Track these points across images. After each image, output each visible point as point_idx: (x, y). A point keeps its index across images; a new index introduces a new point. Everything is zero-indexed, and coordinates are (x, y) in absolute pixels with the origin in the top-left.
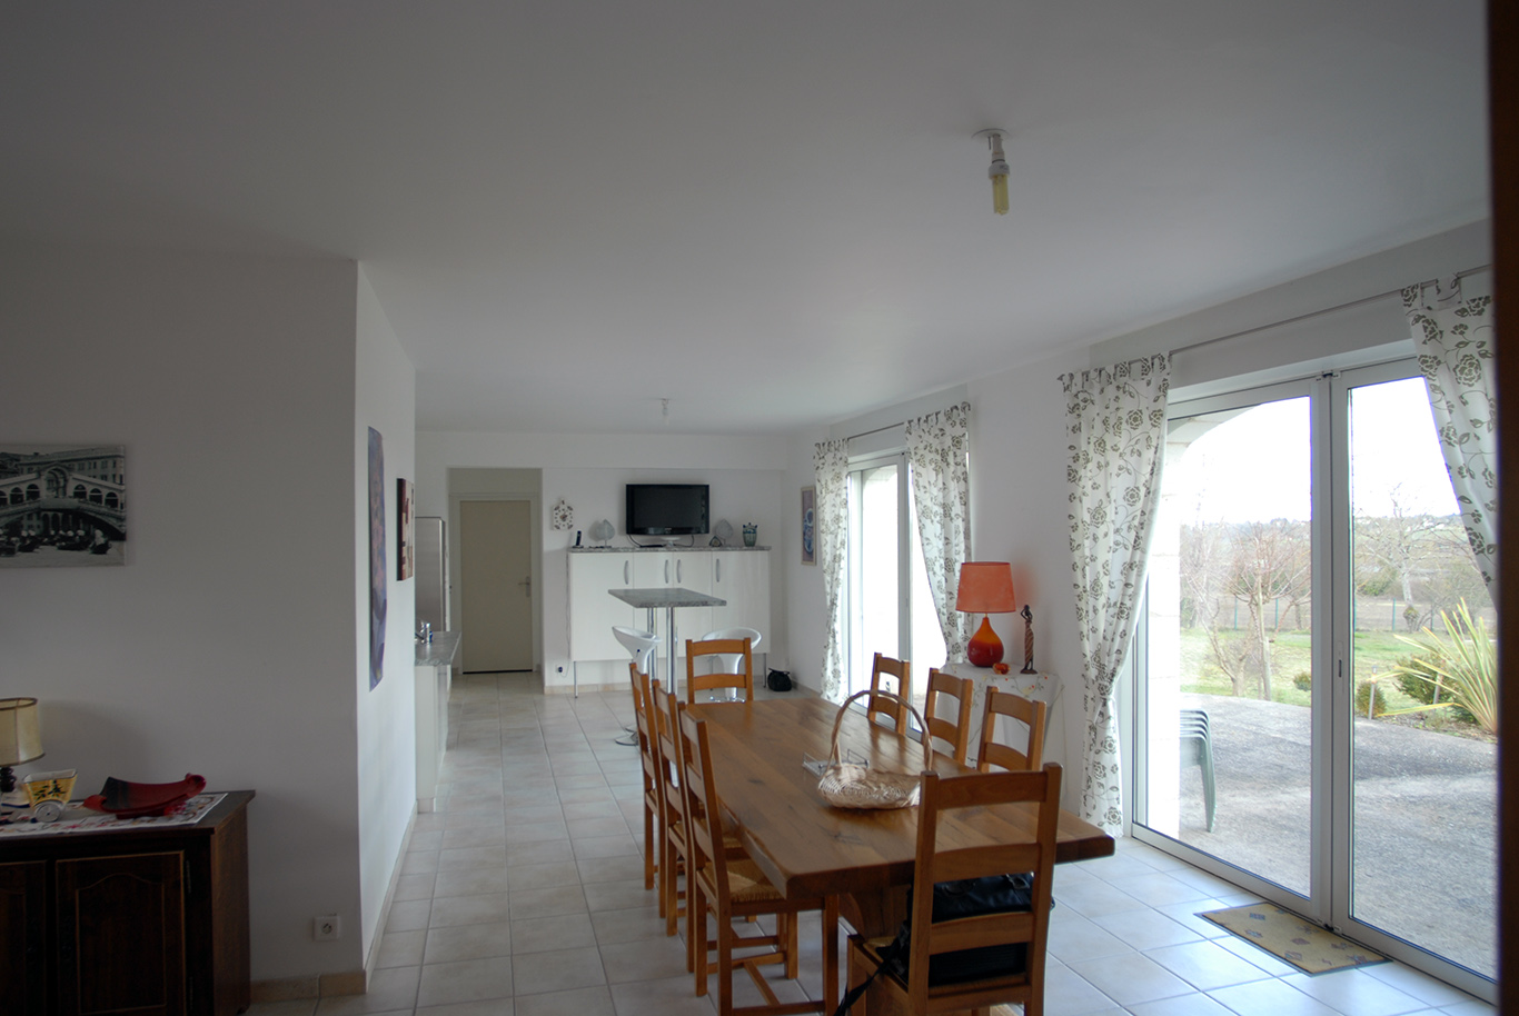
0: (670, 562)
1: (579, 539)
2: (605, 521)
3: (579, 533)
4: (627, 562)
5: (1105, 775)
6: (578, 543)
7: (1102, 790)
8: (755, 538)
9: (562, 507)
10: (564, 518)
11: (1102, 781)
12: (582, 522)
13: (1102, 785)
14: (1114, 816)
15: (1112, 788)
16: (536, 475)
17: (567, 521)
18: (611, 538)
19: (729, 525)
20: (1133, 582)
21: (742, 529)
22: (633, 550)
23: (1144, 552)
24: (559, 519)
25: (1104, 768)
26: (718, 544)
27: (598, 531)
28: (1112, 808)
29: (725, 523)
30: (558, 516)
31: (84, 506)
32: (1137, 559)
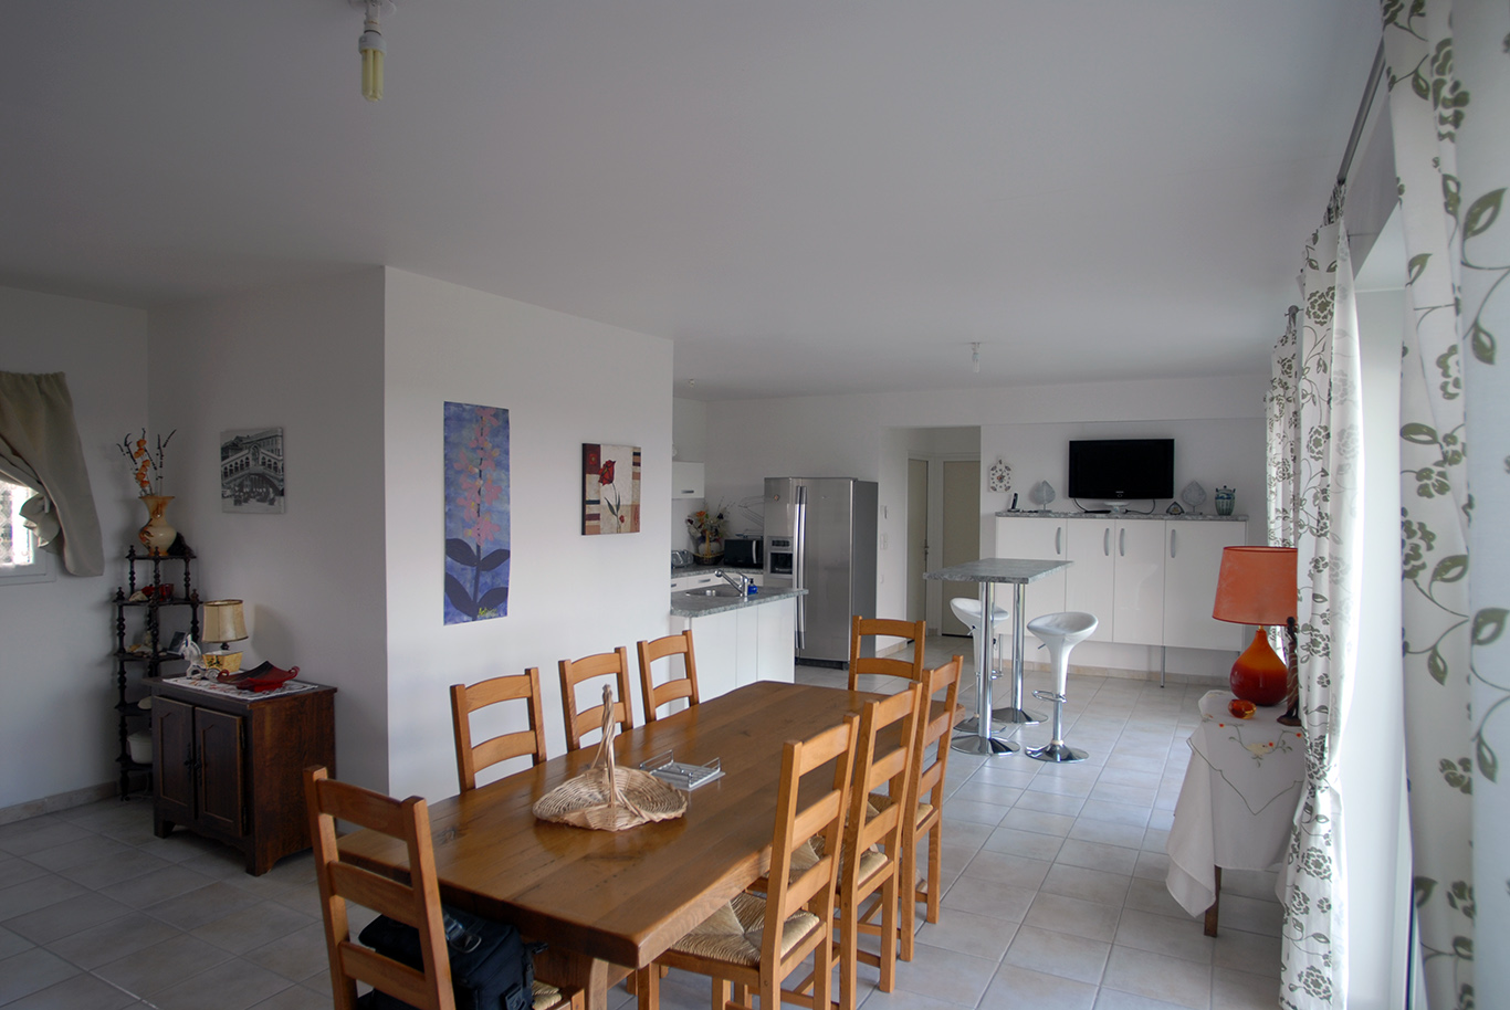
0: (1111, 531)
1: (1015, 501)
2: (1045, 483)
3: (1016, 495)
4: (1059, 529)
5: (1306, 911)
6: (1013, 507)
7: (1298, 934)
8: (1232, 505)
9: (999, 466)
10: (1001, 478)
11: (1302, 918)
12: (1022, 484)
13: (1301, 926)
14: (1317, 985)
15: (1317, 936)
16: (974, 432)
17: (1005, 482)
18: (1050, 502)
19: (1201, 488)
20: (1325, 593)
21: (1215, 493)
22: (1076, 516)
23: (1337, 541)
24: (996, 480)
25: (1306, 899)
26: (1177, 513)
27: (1040, 492)
28: (1312, 968)
29: (1197, 486)
30: (995, 477)
31: (267, 472)
32: (1325, 553)
